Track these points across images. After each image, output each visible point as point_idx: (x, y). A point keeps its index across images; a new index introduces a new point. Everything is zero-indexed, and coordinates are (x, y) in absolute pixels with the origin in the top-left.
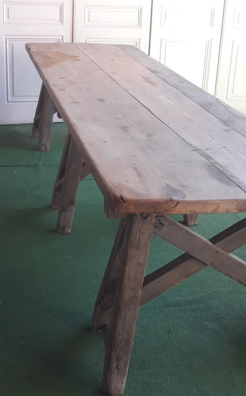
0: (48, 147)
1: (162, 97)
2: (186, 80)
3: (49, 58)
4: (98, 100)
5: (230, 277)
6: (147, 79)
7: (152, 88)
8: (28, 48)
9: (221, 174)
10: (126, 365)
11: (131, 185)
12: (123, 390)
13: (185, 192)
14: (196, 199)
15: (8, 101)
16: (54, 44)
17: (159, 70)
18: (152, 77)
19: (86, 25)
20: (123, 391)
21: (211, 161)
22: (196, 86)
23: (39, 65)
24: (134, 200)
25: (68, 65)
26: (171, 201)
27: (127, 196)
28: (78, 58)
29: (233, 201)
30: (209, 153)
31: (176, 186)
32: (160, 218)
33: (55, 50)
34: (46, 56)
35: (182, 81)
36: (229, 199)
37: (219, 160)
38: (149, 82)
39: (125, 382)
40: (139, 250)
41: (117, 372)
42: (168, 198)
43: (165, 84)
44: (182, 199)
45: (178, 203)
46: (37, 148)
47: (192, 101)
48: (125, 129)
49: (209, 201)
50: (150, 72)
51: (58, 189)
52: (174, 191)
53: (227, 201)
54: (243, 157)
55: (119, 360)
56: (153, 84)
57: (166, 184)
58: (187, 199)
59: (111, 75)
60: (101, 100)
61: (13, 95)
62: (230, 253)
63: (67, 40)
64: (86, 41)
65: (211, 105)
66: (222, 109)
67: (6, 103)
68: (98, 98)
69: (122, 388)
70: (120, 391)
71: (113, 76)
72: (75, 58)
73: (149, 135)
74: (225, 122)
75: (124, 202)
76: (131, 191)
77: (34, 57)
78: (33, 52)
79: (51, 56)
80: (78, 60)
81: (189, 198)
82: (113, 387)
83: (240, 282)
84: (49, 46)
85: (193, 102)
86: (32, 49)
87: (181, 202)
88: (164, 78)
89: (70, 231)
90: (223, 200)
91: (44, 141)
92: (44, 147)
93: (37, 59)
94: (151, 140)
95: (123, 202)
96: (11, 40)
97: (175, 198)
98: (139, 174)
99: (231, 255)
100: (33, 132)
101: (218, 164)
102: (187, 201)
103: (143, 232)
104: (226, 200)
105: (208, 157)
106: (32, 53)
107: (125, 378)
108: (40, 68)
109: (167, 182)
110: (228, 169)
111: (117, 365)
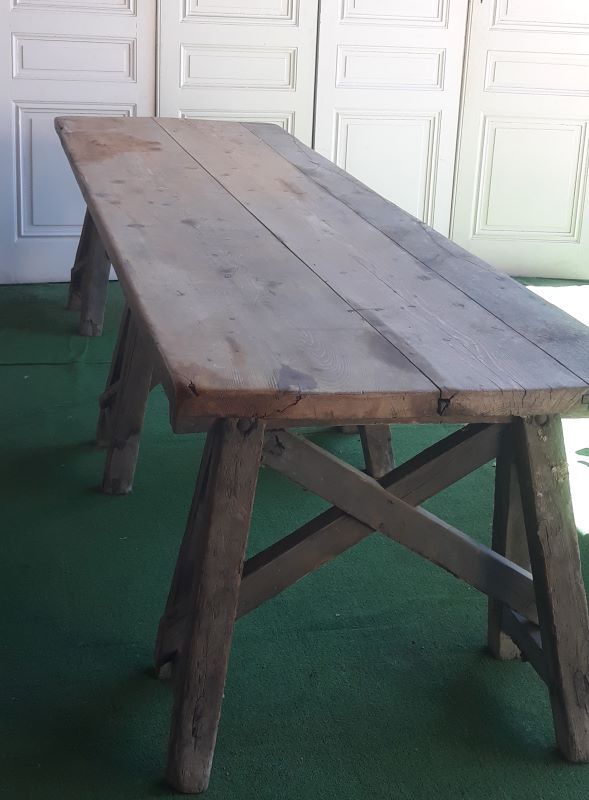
0: (100, 327)
1: (313, 219)
2: (367, 189)
3: (99, 145)
4: (184, 222)
5: (420, 554)
6: (289, 187)
7: (298, 201)
8: (59, 125)
9: (393, 351)
10: (212, 729)
11: (215, 366)
12: (207, 780)
13: (316, 380)
14: (334, 391)
15: (19, 235)
16: (114, 120)
17: (319, 170)
18: (302, 182)
19: (182, 84)
20: (206, 784)
21: (379, 328)
22: (384, 200)
23: (75, 159)
24: (215, 391)
25: (137, 158)
26: (287, 393)
27: (203, 383)
28: (158, 146)
29: (402, 395)
30: (379, 315)
31: (301, 369)
32: (275, 433)
33: (114, 130)
34: (93, 142)
35: (361, 191)
36: (396, 390)
37: (396, 326)
38: (294, 191)
39: (211, 763)
40: (235, 494)
41: (193, 741)
42: (282, 387)
43: (324, 194)
44: (307, 390)
45: (300, 397)
46: (77, 331)
47: (370, 226)
48: (226, 273)
49: (359, 394)
50: (298, 174)
51: (107, 403)
52: (296, 376)
53: (394, 395)
54: (443, 323)
55: (197, 718)
56: (300, 194)
57: (283, 365)
58: (317, 390)
59: (218, 178)
60: (190, 223)
61: (32, 223)
62: (419, 507)
63: (145, 111)
64: (183, 116)
65: (406, 232)
66: (426, 241)
67: (16, 239)
68: (184, 218)
69: (205, 776)
70: (200, 784)
71: (224, 181)
72: (154, 146)
73: (272, 284)
74: (425, 264)
75: (197, 395)
76: (213, 376)
77: (68, 142)
78: (68, 134)
79: (102, 141)
80: (159, 149)
81: (322, 388)
82: (187, 773)
83: (441, 566)
84: (103, 122)
85: (370, 228)
86: (66, 128)
87: (305, 395)
88: (324, 184)
89: (130, 489)
90: (385, 393)
91: (90, 315)
92: (90, 327)
93: (73, 146)
94: (274, 294)
95: (194, 396)
96: (28, 110)
97: (294, 388)
98: (236, 349)
99: (420, 509)
100: (71, 297)
101: (392, 333)
102: (317, 394)
103: (244, 459)
104: (392, 393)
105: (375, 322)
106: (65, 137)
107: (210, 754)
108: (78, 164)
109: (286, 362)
110: (409, 342)
111: (194, 729)
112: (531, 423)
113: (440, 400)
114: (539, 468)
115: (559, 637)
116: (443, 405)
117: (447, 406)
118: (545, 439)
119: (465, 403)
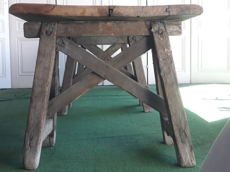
10: (36, 144)
29: (94, 7)
32: (62, 38)
40: (45, 57)
41: (30, 148)
45: (54, 6)
55: (31, 140)
70: (32, 165)
82: (27, 161)
89: (66, 114)
111: (30, 144)
112: (156, 33)
113: (109, 10)
114: (160, 50)
115: (172, 114)
116: (111, 11)
117: (112, 12)
118: (162, 39)
119: (119, 10)
